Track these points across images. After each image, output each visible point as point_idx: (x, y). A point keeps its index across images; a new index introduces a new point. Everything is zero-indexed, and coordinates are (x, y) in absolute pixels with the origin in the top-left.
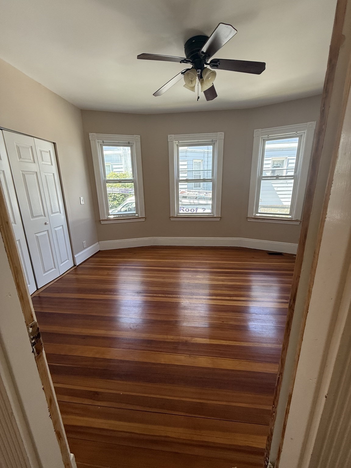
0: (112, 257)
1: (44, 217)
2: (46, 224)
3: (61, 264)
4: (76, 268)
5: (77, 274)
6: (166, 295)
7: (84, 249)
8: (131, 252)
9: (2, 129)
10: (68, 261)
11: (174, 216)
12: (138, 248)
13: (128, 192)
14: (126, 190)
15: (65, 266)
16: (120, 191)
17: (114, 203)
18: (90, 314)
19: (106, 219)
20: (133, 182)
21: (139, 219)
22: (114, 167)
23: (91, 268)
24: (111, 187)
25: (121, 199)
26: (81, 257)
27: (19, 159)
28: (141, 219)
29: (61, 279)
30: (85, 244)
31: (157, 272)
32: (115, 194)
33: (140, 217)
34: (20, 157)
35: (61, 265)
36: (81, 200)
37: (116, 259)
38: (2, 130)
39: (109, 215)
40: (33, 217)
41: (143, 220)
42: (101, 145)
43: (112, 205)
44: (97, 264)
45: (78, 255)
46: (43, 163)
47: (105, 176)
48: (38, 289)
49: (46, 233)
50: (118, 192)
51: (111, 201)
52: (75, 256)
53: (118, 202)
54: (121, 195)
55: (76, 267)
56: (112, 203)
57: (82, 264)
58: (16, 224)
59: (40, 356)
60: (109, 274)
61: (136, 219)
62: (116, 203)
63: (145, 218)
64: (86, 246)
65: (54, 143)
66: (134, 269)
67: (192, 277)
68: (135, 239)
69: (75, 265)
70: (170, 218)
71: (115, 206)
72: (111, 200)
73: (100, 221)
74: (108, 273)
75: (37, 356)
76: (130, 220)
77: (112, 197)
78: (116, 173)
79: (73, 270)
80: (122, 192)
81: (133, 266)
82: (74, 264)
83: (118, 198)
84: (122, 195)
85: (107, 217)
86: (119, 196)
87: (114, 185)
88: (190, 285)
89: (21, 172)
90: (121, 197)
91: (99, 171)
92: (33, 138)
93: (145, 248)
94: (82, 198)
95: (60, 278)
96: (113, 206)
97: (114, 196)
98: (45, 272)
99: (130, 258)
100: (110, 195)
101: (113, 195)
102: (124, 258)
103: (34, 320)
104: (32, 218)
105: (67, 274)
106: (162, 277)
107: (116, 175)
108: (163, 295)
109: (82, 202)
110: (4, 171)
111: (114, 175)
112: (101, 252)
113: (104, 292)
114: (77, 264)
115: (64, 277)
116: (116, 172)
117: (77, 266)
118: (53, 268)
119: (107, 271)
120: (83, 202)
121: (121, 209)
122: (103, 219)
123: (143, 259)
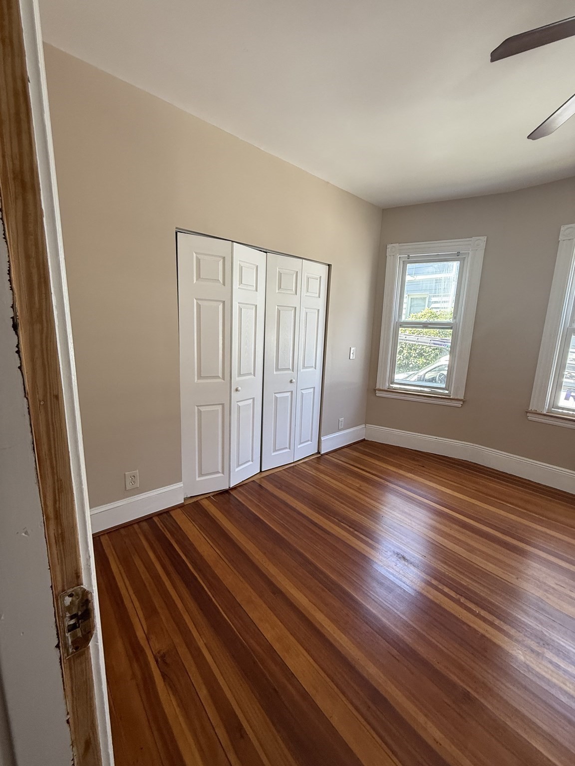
0: (379, 459)
1: (291, 372)
2: (291, 381)
3: (299, 444)
4: (319, 457)
5: (317, 469)
6: (462, 600)
7: (339, 430)
8: (418, 461)
9: (267, 251)
10: (310, 442)
11: (539, 411)
12: (433, 457)
13: (446, 345)
14: (443, 342)
15: (305, 449)
16: (432, 342)
17: (418, 362)
18: (302, 551)
19: (386, 389)
20: (452, 327)
21: (449, 401)
22: (434, 299)
23: (337, 466)
24: (419, 334)
25: (432, 355)
26: (331, 442)
27: (278, 290)
28: (453, 402)
29: (293, 469)
30: (343, 423)
31: (457, 527)
32: (423, 346)
33: (451, 397)
34: (280, 287)
35: (299, 447)
36: (351, 353)
37: (384, 465)
38: (266, 253)
39: (393, 383)
40: (277, 369)
41: (459, 404)
42: (403, 263)
43: (413, 363)
44: (352, 463)
45: (327, 438)
46: (308, 294)
47: (400, 316)
48: (261, 471)
49: (289, 394)
50: (427, 343)
51: (414, 357)
52: (323, 439)
53: (425, 361)
54: (434, 350)
55: (319, 455)
56: (415, 361)
57: (330, 455)
58: (255, 376)
59: (80, 656)
60: (362, 488)
61: (442, 400)
62: (421, 361)
63: (463, 402)
64: (342, 427)
65: (329, 265)
66: (409, 498)
67: (556, 587)
68: (433, 438)
69: (319, 453)
70: (527, 412)
71: (419, 367)
72: (413, 355)
73: (375, 390)
74: (361, 486)
75: (72, 653)
76: (430, 399)
77: (417, 351)
78: (434, 310)
79: (313, 459)
80: (434, 344)
81: (411, 491)
82: (318, 451)
83: (427, 354)
84: (437, 349)
85: (389, 386)
86: (430, 350)
87: (424, 331)
88: (543, 610)
89: (277, 307)
90: (433, 352)
91: (391, 308)
92: (301, 260)
93: (448, 461)
94: (353, 349)
95: (292, 465)
96: (416, 367)
97: (421, 350)
98: (275, 450)
99: (410, 471)
100: (413, 348)
101: (420, 348)
102: (400, 467)
103: (82, 585)
104: (276, 371)
105: (303, 463)
106: (468, 544)
107: (433, 314)
108: (453, 594)
109: (351, 355)
110: (257, 305)
111: (429, 315)
112: (365, 442)
113: (339, 521)
114: (322, 453)
115: (298, 466)
116: (435, 308)
117: (322, 455)
118: (286, 448)
119: (360, 482)
120: (354, 356)
121: (426, 373)
122: (381, 388)
123: (435, 483)
